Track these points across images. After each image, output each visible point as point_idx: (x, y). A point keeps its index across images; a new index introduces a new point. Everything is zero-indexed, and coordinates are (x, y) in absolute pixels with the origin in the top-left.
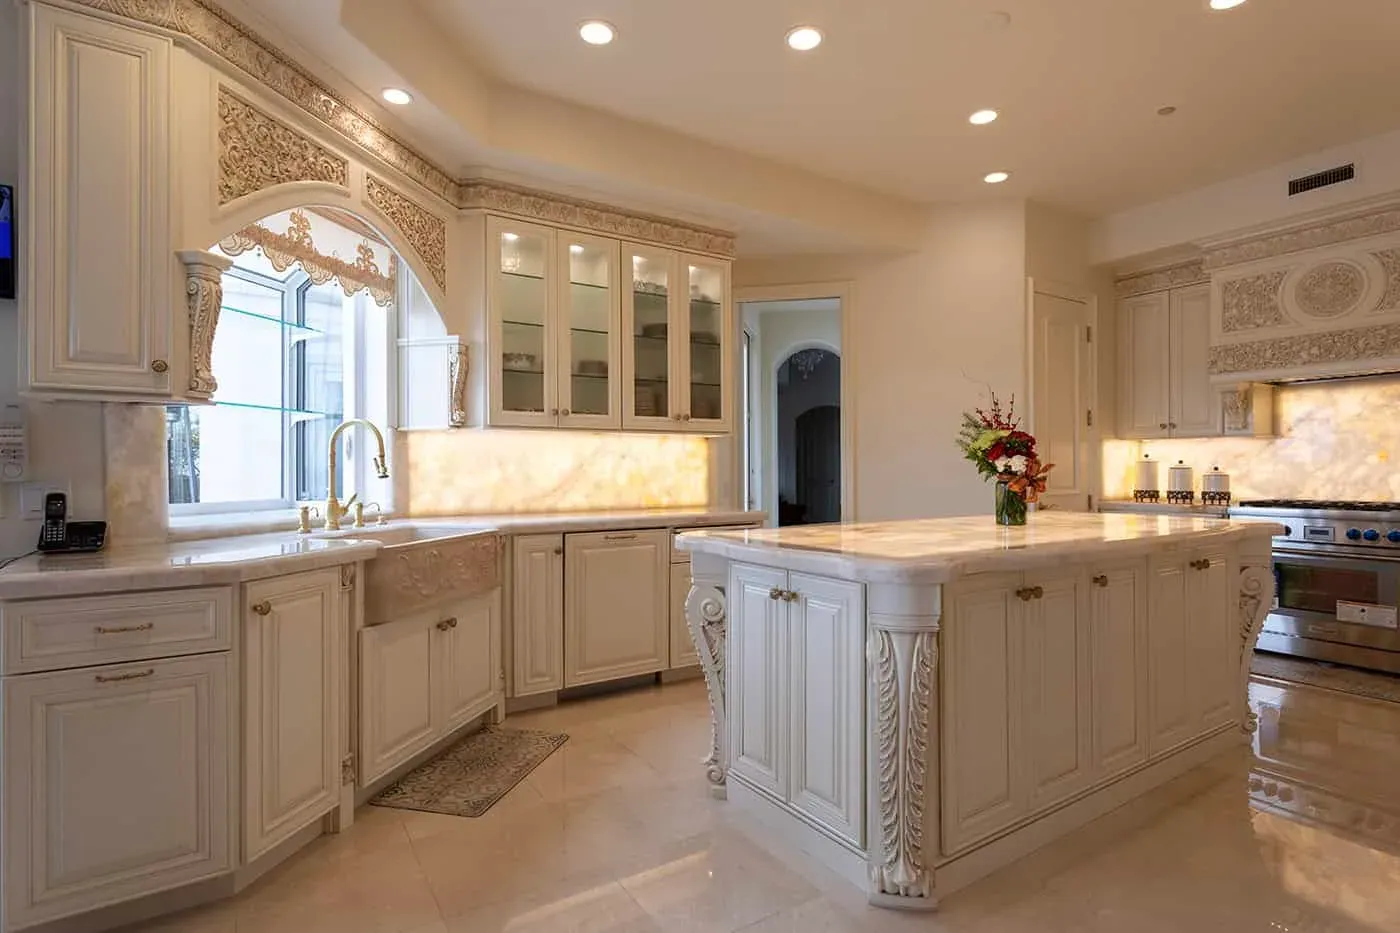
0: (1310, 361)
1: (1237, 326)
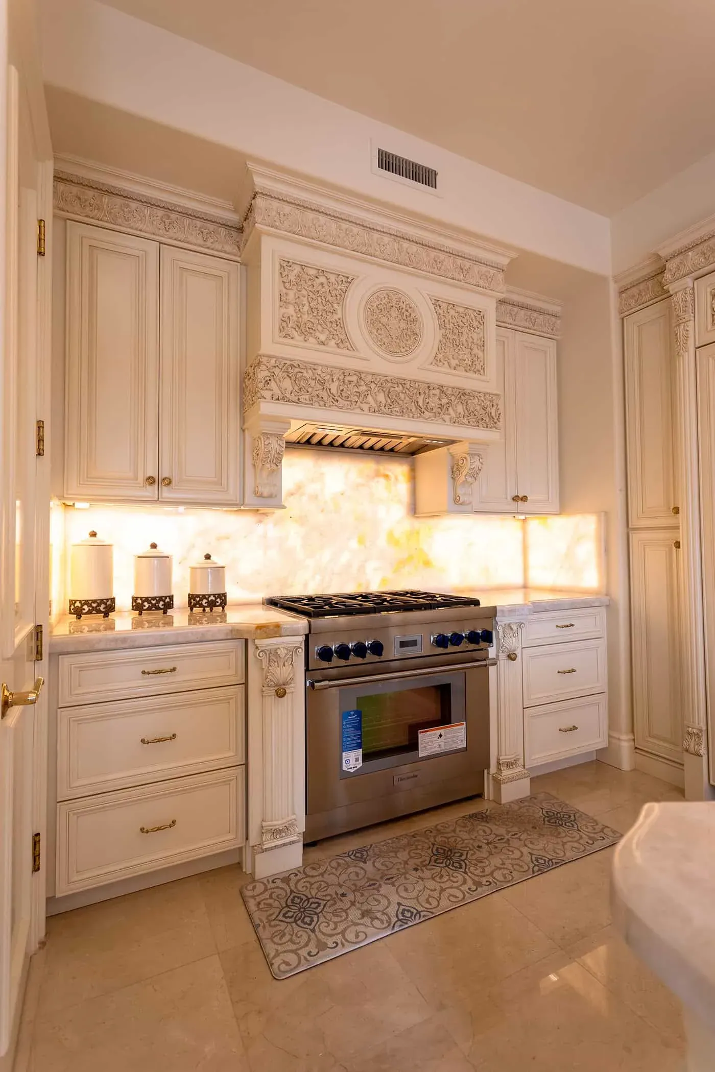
1: (295, 333)
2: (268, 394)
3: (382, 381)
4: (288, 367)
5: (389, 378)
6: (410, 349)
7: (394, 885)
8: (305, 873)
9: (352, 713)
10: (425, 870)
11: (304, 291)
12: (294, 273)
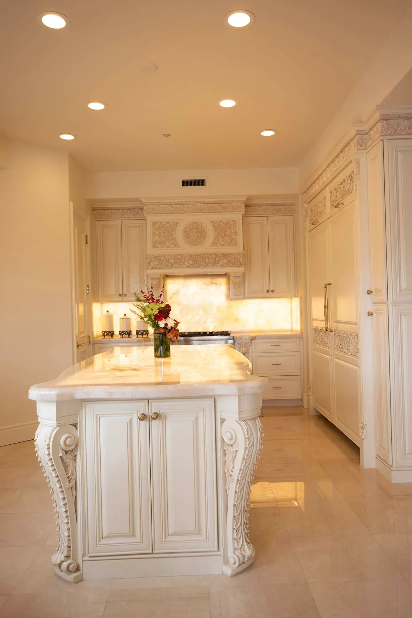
0: (189, 267)
1: (158, 245)
2: (149, 267)
3: (190, 256)
4: (155, 257)
5: (193, 255)
6: (202, 242)
11: (161, 231)
12: (158, 226)
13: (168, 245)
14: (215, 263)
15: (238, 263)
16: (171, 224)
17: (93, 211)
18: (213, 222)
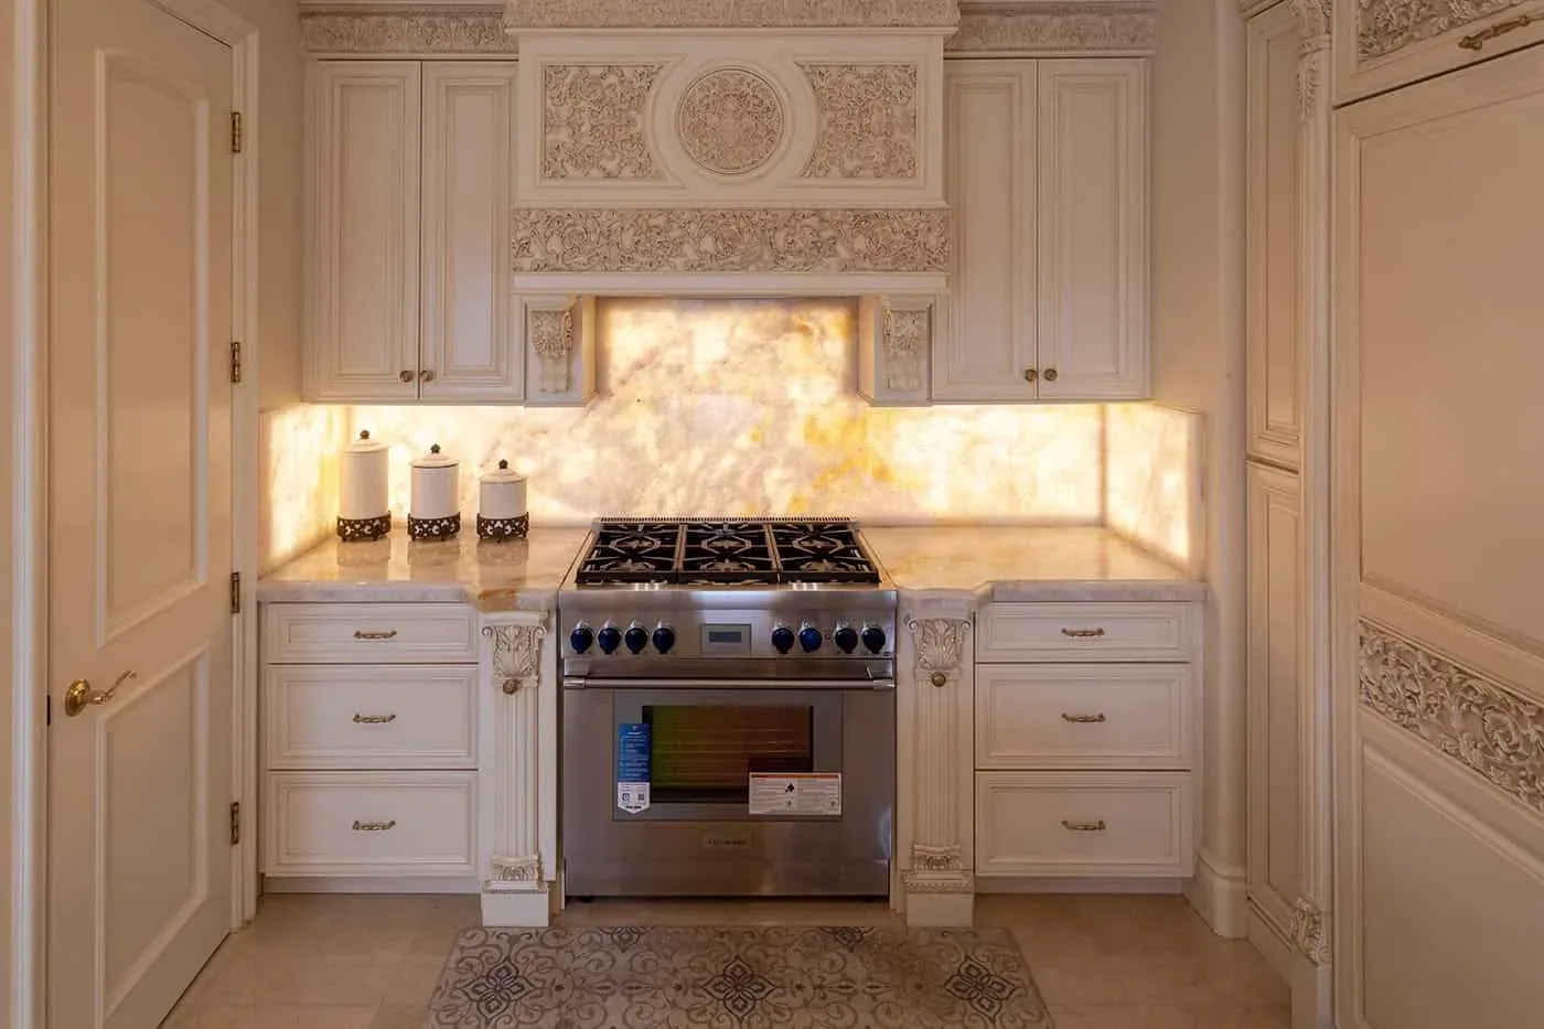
2: (526, 262)
3: (707, 219)
4: (554, 220)
5: (718, 214)
6: (761, 158)
7: (630, 1000)
8: (541, 939)
9: (635, 727)
10: (689, 993)
11: (582, 104)
12: (568, 80)
13: (611, 166)
14: (818, 251)
15: (920, 256)
16: (628, 73)
17: (304, 22)
18: (814, 71)
